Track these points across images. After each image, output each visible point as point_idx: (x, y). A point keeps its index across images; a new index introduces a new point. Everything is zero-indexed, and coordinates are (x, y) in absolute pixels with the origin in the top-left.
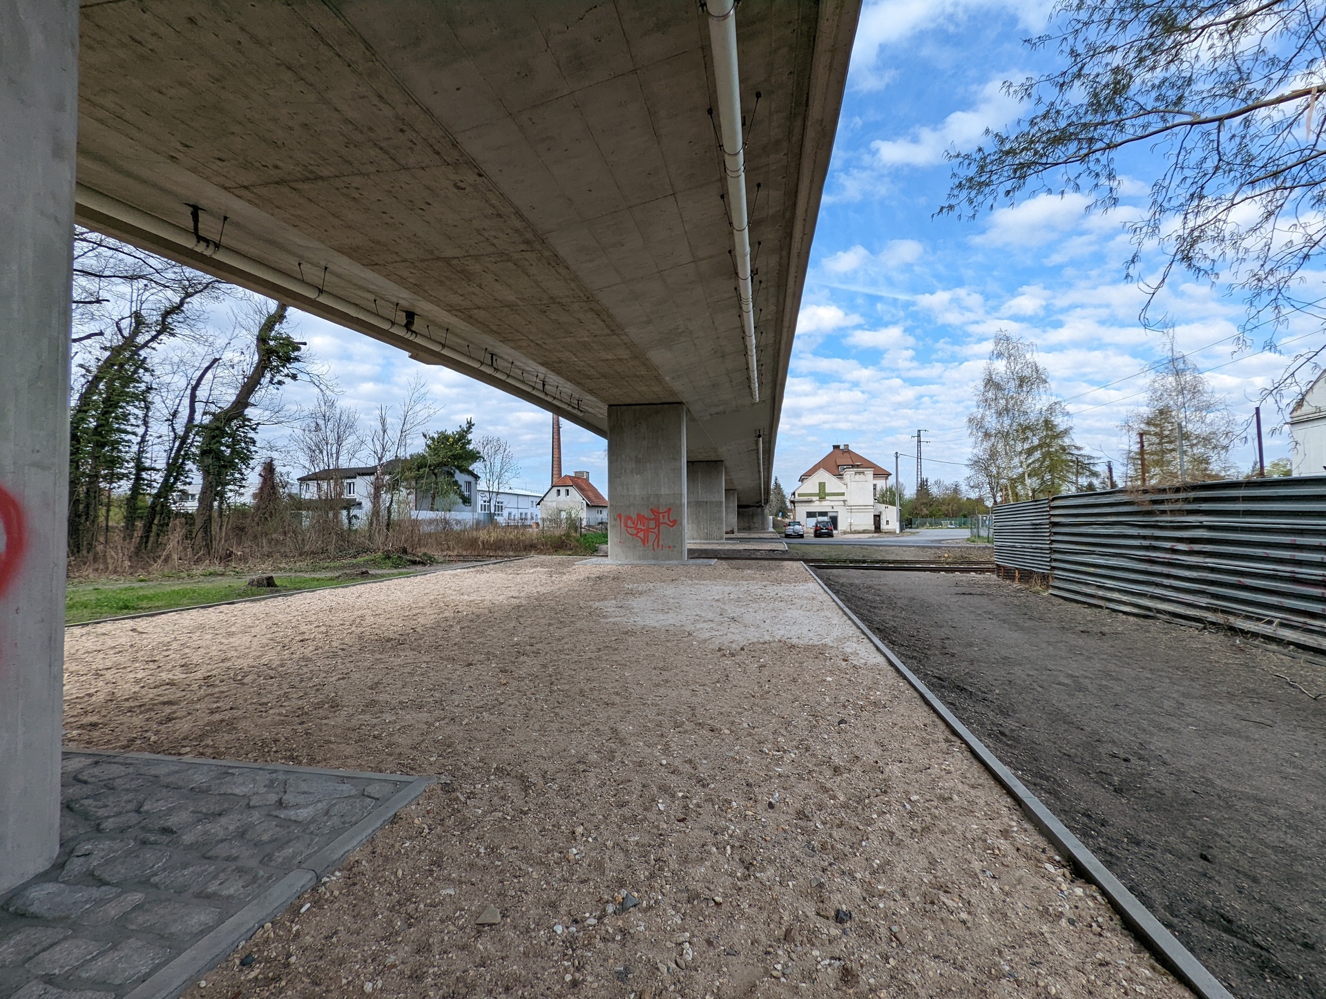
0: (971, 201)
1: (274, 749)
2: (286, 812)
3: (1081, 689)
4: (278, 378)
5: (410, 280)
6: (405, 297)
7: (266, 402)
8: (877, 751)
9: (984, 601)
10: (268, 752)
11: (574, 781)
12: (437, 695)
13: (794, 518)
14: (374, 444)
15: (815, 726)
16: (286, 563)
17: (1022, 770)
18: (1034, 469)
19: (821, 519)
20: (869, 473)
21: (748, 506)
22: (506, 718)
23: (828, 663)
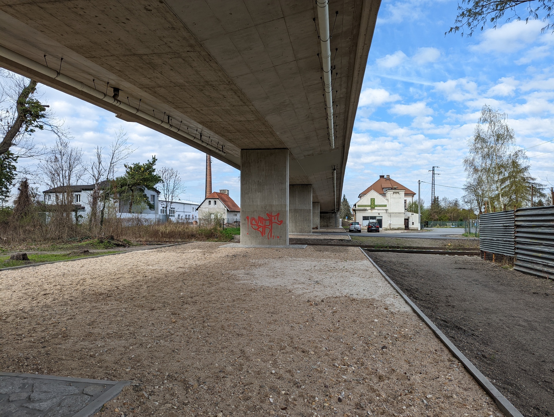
0: (469, 24)
1: (26, 364)
2: (33, 404)
3: (533, 329)
4: (30, 128)
5: (117, 68)
6: (114, 79)
7: (23, 142)
8: (406, 366)
9: (473, 274)
10: (22, 366)
11: (217, 383)
12: (132, 329)
13: (355, 220)
14: (93, 171)
15: (367, 350)
16: (35, 245)
17: (496, 380)
18: (505, 192)
19: (371, 221)
20: (402, 193)
21: (327, 213)
22: (175, 343)
23: (375, 310)
